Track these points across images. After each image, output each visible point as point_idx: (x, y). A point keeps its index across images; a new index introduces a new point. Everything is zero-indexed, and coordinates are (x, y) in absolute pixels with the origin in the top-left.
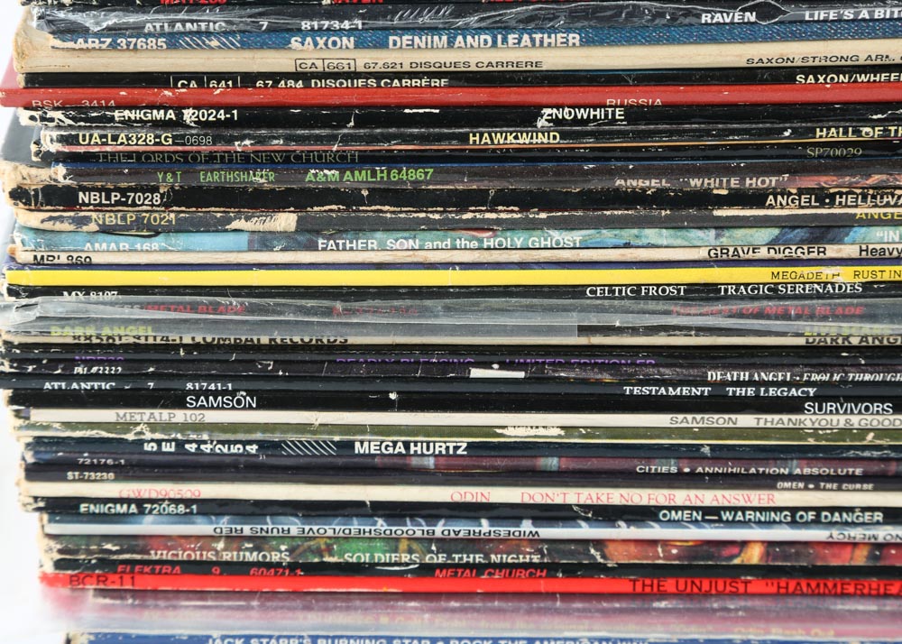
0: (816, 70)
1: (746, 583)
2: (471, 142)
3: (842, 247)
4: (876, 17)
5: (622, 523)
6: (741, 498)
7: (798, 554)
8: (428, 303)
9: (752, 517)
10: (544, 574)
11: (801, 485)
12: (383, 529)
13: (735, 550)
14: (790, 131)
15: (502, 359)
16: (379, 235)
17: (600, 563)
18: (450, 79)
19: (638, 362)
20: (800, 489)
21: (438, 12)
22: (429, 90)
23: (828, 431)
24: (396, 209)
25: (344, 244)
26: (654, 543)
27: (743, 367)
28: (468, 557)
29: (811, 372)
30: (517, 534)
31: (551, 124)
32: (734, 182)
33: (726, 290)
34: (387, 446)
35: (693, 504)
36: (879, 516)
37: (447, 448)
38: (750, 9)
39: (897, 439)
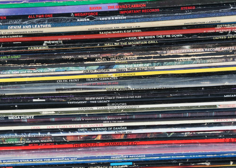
0: (104, 31)
1: (98, 144)
2: (28, 49)
3: (113, 69)
4: (115, 19)
5: (70, 132)
6: (95, 125)
7: (109, 137)
8: (21, 85)
9: (98, 129)
10: (53, 144)
11: (108, 122)
12: (17, 136)
13: (95, 137)
14: (99, 44)
15: (40, 97)
16: (10, 71)
17: (65, 141)
18: (23, 36)
19: (70, 96)
20: (108, 123)
21: (18, 21)
22: (18, 38)
23: (113, 110)
24: (13, 65)
25: (2, 73)
26: (77, 136)
27: (93, 97)
28: (36, 141)
29: (108, 97)
30: (47, 135)
31: (46, 45)
32: (88, 56)
33: (88, 80)
34: (16, 117)
35: (85, 127)
36: (126, 128)
37: (29, 117)
38: (88, 18)
39: (128, 111)
